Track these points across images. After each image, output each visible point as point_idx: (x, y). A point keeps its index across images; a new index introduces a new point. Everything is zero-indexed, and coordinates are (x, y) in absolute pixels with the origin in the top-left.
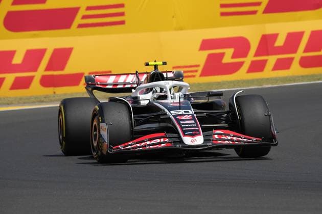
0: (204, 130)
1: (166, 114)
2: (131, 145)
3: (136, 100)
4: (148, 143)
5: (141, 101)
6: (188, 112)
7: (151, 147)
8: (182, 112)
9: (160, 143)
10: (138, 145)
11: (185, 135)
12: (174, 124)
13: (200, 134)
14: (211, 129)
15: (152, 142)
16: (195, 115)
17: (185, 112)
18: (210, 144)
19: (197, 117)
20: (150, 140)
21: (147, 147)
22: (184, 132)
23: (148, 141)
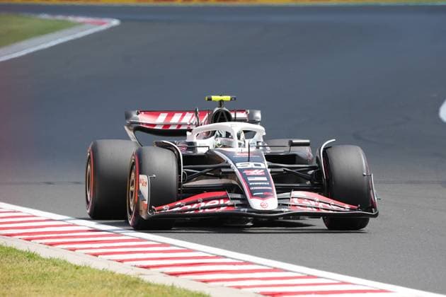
0: (279, 190)
1: (229, 167)
2: (179, 207)
3: (192, 146)
4: (203, 205)
5: (198, 149)
6: (260, 165)
7: (207, 210)
8: (251, 165)
9: (219, 206)
10: (189, 207)
11: (252, 196)
12: (239, 182)
13: (273, 196)
14: (289, 190)
15: (209, 204)
16: (269, 170)
17: (256, 165)
18: (287, 210)
19: (271, 172)
20: (205, 201)
21: (201, 211)
22: (252, 192)
23: (203, 201)
